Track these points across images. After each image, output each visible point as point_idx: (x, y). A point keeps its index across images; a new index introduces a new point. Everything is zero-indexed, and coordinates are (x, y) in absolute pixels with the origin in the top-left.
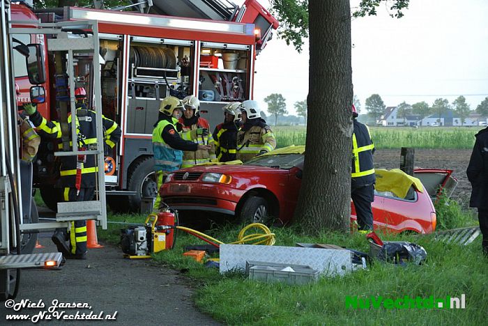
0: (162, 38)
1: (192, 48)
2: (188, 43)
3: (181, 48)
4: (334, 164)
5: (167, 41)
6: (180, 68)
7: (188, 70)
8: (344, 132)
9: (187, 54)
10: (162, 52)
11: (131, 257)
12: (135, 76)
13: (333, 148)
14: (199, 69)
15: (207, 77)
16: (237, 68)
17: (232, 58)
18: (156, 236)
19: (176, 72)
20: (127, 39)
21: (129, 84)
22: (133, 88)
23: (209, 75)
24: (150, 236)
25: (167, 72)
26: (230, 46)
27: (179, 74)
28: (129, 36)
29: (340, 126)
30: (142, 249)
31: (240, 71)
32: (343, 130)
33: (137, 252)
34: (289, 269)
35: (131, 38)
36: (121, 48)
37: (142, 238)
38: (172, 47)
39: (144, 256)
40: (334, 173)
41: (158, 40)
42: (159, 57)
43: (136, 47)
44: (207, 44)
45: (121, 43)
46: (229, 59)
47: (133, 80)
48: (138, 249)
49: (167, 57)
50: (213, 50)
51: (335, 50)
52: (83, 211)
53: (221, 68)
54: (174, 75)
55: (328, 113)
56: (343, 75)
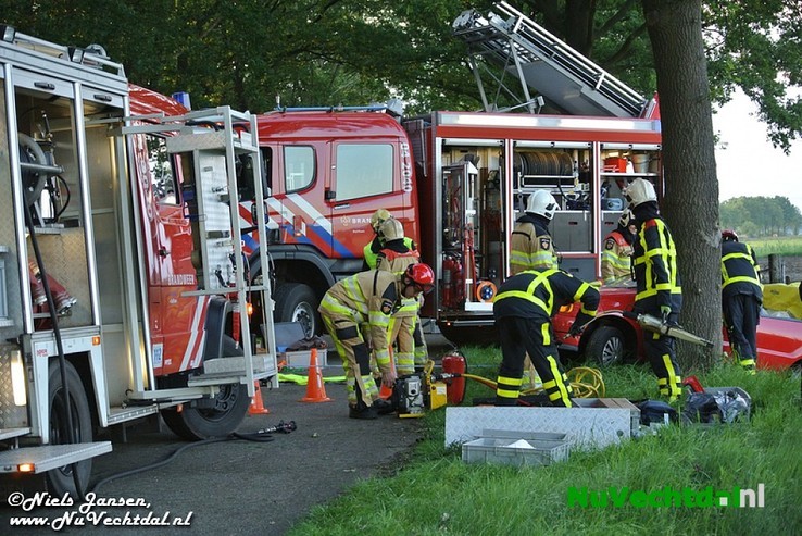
0: (553, 140)
1: (591, 150)
2: (584, 145)
3: (581, 151)
4: (698, 282)
5: (558, 144)
6: (577, 175)
7: (586, 177)
8: (708, 240)
9: (586, 157)
10: (554, 157)
11: (401, 416)
12: (522, 186)
13: (695, 261)
14: (601, 173)
15: (613, 183)
16: (649, 171)
17: (642, 159)
18: (434, 388)
19: (573, 179)
20: (509, 144)
21: (515, 196)
22: (521, 200)
23: (617, 182)
24: (425, 389)
25: (562, 179)
26: (636, 146)
27: (577, 181)
28: (512, 141)
29: (702, 233)
30: (416, 405)
31: (652, 175)
32: (706, 238)
33: (409, 409)
34: (523, 444)
35: (515, 143)
36: (504, 156)
37: (413, 392)
38: (571, 150)
39: (419, 415)
40: (697, 294)
41: (547, 144)
42: (552, 163)
43: (521, 153)
44: (607, 145)
45: (502, 148)
46: (639, 161)
47: (520, 190)
48: (411, 406)
49: (560, 162)
50: (621, 151)
51: (691, 138)
52: (231, 370)
53: (630, 171)
54: (571, 182)
55: (686, 217)
56: (703, 169)
